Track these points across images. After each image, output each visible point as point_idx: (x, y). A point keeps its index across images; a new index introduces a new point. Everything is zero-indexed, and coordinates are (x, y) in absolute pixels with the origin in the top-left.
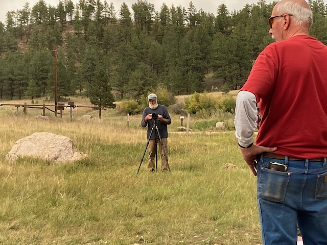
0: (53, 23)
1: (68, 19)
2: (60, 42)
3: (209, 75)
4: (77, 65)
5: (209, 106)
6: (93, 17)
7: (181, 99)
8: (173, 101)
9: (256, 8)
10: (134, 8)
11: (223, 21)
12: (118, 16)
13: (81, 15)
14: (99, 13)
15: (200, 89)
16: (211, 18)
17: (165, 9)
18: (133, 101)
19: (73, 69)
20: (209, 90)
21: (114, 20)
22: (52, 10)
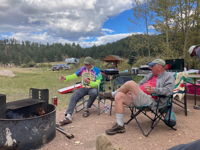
0: (2, 44)
1: (7, 43)
2: (4, 49)
3: (45, 59)
4: (10, 55)
5: (45, 66)
6: (14, 43)
7: (38, 64)
8: (36, 65)
9: (56, 44)
10: (25, 42)
11: (48, 46)
12: (21, 44)
13: (11, 43)
14: (16, 43)
15: (42, 62)
16: (45, 45)
17: (33, 43)
18: (25, 64)
19: (9, 56)
20: (45, 62)
21: (20, 45)
22: (2, 41)
